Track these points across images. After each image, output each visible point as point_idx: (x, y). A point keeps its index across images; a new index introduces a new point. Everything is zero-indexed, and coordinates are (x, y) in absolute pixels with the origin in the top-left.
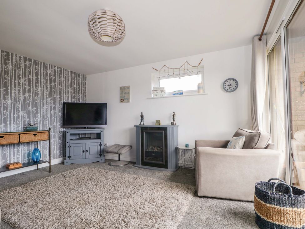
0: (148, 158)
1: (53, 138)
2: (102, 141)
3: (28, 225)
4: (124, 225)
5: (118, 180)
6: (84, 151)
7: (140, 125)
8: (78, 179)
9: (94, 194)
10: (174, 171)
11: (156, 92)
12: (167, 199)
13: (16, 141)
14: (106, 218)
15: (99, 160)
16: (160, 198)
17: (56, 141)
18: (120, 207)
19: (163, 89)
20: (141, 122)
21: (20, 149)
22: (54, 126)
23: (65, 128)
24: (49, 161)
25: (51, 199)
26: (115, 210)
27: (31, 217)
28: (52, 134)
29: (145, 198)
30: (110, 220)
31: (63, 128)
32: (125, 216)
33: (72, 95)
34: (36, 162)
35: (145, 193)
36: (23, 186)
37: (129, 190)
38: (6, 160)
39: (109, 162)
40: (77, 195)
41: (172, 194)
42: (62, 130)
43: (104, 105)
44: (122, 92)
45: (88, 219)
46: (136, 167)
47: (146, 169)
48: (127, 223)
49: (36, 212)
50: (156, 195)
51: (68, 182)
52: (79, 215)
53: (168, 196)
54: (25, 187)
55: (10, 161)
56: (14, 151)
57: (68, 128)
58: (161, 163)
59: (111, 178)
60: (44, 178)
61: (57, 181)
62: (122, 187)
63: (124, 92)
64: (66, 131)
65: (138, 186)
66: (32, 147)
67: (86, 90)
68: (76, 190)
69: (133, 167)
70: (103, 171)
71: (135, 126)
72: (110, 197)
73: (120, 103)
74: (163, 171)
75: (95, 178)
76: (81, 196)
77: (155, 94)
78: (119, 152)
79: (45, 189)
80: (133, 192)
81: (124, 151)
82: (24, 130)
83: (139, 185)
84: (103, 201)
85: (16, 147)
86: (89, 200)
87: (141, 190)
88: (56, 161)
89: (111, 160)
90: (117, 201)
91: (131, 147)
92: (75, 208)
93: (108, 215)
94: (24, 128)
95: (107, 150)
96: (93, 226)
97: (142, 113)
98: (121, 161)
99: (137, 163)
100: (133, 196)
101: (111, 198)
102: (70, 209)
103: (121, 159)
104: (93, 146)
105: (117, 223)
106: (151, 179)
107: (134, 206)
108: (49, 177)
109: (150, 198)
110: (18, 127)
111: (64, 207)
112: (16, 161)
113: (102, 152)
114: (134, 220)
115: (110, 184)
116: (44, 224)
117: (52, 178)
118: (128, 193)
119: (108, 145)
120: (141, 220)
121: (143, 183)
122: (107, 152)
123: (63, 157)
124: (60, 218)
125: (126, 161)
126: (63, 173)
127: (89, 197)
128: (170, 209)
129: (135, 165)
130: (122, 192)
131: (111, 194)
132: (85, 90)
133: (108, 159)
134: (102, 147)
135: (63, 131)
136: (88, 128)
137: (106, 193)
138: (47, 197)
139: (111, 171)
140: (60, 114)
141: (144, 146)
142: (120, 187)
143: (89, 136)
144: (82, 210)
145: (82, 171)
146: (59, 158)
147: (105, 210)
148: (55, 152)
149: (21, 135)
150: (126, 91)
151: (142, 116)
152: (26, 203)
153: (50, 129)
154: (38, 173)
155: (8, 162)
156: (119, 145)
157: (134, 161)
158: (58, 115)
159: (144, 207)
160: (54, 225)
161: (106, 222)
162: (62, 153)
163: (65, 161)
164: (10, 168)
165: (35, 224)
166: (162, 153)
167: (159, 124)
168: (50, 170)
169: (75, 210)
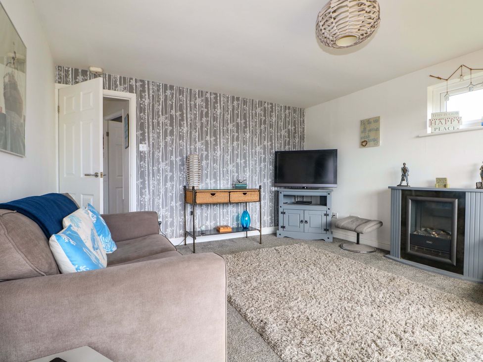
0: (416, 248)
1: (264, 200)
2: (329, 209)
3: (243, 304)
4: (375, 349)
5: (359, 275)
6: (302, 221)
7: (400, 185)
8: (296, 259)
9: (322, 287)
10: (479, 283)
11: (437, 122)
12: (466, 332)
13: (227, 200)
14: (344, 328)
15: (324, 237)
16: (449, 327)
17: (267, 204)
18: (366, 318)
19: (455, 116)
20: (403, 180)
21: (229, 211)
22: (264, 183)
23: (278, 187)
24: (259, 229)
25: (266, 279)
26: (357, 320)
27: (246, 295)
28: (262, 194)
29: (414, 318)
30: (350, 334)
31: (275, 187)
32: (377, 336)
33: (285, 140)
34: (245, 229)
35: (413, 309)
36: (234, 255)
37: (381, 296)
38: (217, 222)
39: (341, 243)
40: (298, 281)
41: (477, 327)
42: (274, 189)
43: (333, 153)
44: (365, 129)
45: (316, 320)
46: (391, 260)
47: (412, 266)
48: (381, 349)
49: (250, 291)
50: (439, 319)
51: (284, 261)
52: (303, 311)
53: (467, 328)
54: (236, 256)
55: (220, 223)
56: (223, 212)
57: (280, 187)
58: (448, 261)
59: (346, 269)
60: (255, 249)
61: (270, 256)
62: (367, 287)
63: (368, 129)
64: (278, 192)
65: (397, 293)
66: (241, 210)
67: (305, 131)
68: (296, 274)
69: (383, 257)
70: (332, 255)
71: (389, 187)
72: (348, 298)
73: (360, 148)
74: (451, 277)
75: (321, 263)
76: (304, 285)
77: (437, 126)
78: (359, 230)
79: (257, 264)
80: (388, 301)
81: (368, 228)
82: (233, 187)
83: (400, 292)
84: (337, 301)
85: (225, 207)
86: (316, 294)
87: (404, 302)
88: (267, 230)
89: (343, 240)
90: (359, 308)
91: (381, 223)
92: (296, 299)
93: (346, 324)
94: (233, 184)
95: (338, 225)
96: (325, 333)
97: (404, 164)
98: (362, 244)
99: (391, 253)
100: (389, 307)
101: (349, 301)
102: (291, 298)
103: (361, 242)
104: (315, 215)
105: (363, 342)
106: (425, 286)
107: (391, 324)
108: (261, 250)
109: (427, 321)
110: (227, 183)
111: (283, 294)
112: (225, 224)
113: (329, 227)
114: (395, 348)
115: (346, 277)
116: (260, 308)
117: (263, 252)
118: (378, 300)
119: (338, 216)
120: (409, 353)
121: (408, 290)
122: (338, 227)
123: (275, 226)
124: (278, 306)
125: (370, 247)
126: (277, 248)
127: (314, 288)
128: (473, 353)
129: (387, 256)
130: (368, 296)
131: (348, 294)
132: (303, 131)
133: (338, 239)
134: (329, 218)
135: (275, 191)
136: (307, 188)
137: (340, 290)
138: (260, 275)
139: (345, 258)
140: (271, 167)
141: (408, 224)
142: (363, 286)
143: (309, 200)
144: (306, 305)
145: (301, 250)
146: (270, 226)
147: (341, 316)
148: (266, 217)
149: (231, 193)
150: (373, 126)
151: (405, 170)
152: (239, 276)
153: (260, 187)
154: (248, 243)
155: (218, 224)
156: (357, 219)
157: (387, 248)
158: (269, 169)
159: (413, 333)
160: (272, 314)
161: (345, 335)
162: (273, 221)
163: (277, 231)
164: (221, 231)
165: (251, 305)
166: (451, 242)
167: (445, 186)
168: (260, 240)
169: (297, 301)
